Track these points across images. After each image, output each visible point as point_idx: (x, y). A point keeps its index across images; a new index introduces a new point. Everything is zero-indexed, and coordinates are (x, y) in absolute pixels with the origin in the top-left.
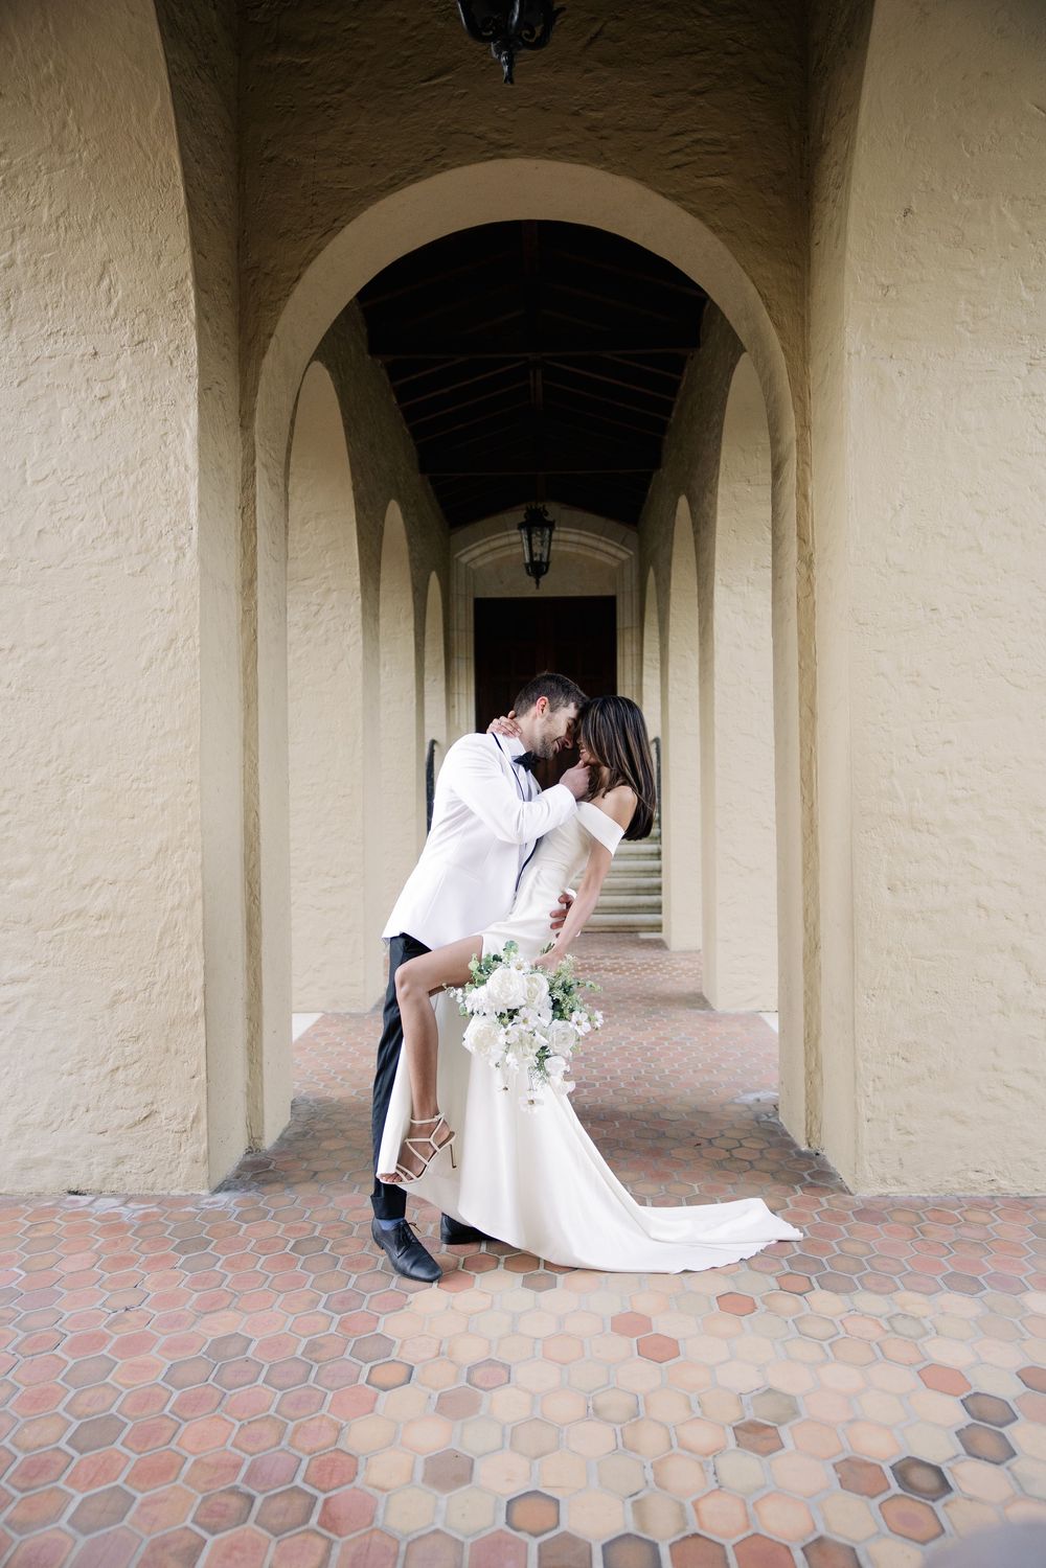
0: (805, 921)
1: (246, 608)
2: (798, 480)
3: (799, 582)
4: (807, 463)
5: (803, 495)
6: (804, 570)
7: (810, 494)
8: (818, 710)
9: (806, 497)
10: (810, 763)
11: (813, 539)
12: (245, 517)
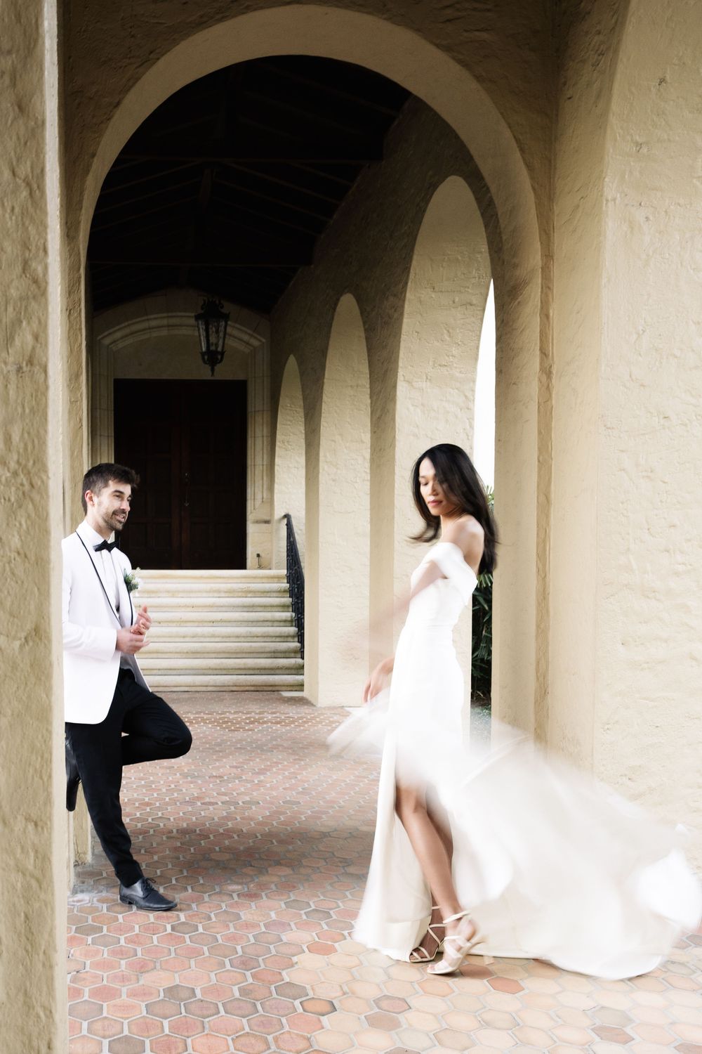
0: (537, 671)
1: (73, 400)
2: (542, 302)
3: (540, 390)
4: (549, 288)
5: (545, 316)
6: (544, 378)
7: (551, 315)
8: (553, 496)
9: (547, 316)
10: (544, 541)
11: (553, 353)
12: (72, 318)
